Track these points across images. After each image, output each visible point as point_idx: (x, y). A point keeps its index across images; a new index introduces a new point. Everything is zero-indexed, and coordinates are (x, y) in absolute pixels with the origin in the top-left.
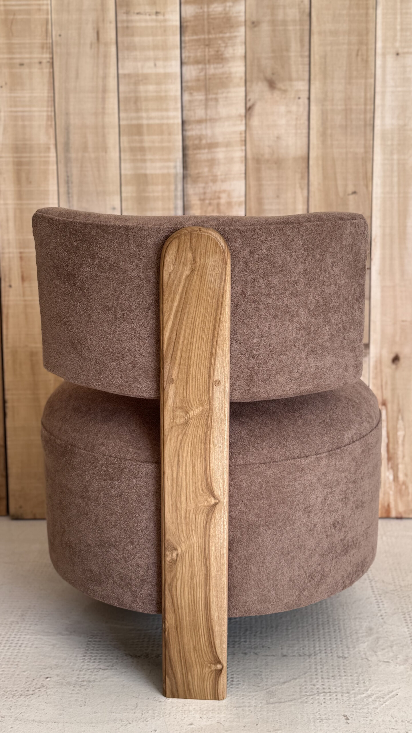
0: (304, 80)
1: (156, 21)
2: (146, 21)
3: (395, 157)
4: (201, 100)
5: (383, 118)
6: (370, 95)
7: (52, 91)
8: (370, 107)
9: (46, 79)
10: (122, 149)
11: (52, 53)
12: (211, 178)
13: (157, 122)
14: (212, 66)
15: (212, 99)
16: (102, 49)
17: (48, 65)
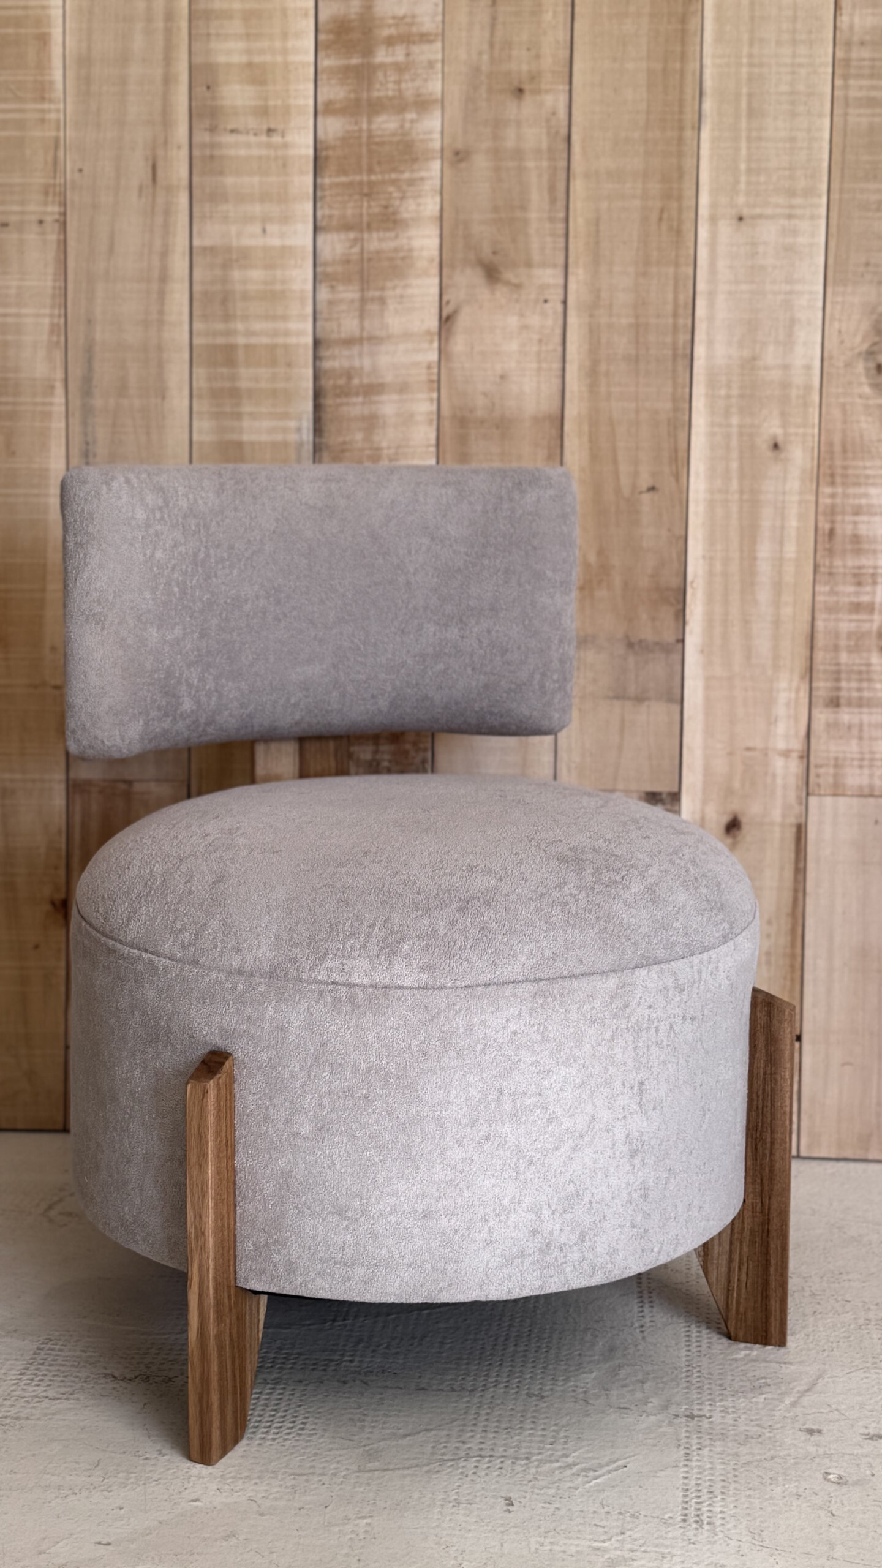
0: (555, 266)
1: (269, 146)
2: (248, 145)
3: (735, 420)
4: (352, 301)
5: (710, 343)
6: (684, 297)
7: (62, 277)
8: (684, 321)
9: (51, 254)
10: (195, 393)
11: (64, 204)
12: (368, 452)
13: (265, 340)
14: (375, 235)
15: (373, 299)
16: (160, 200)
17: (56, 225)
